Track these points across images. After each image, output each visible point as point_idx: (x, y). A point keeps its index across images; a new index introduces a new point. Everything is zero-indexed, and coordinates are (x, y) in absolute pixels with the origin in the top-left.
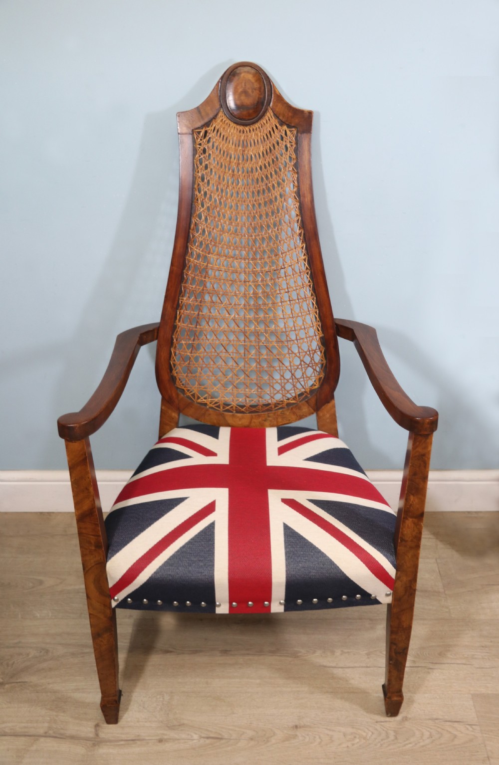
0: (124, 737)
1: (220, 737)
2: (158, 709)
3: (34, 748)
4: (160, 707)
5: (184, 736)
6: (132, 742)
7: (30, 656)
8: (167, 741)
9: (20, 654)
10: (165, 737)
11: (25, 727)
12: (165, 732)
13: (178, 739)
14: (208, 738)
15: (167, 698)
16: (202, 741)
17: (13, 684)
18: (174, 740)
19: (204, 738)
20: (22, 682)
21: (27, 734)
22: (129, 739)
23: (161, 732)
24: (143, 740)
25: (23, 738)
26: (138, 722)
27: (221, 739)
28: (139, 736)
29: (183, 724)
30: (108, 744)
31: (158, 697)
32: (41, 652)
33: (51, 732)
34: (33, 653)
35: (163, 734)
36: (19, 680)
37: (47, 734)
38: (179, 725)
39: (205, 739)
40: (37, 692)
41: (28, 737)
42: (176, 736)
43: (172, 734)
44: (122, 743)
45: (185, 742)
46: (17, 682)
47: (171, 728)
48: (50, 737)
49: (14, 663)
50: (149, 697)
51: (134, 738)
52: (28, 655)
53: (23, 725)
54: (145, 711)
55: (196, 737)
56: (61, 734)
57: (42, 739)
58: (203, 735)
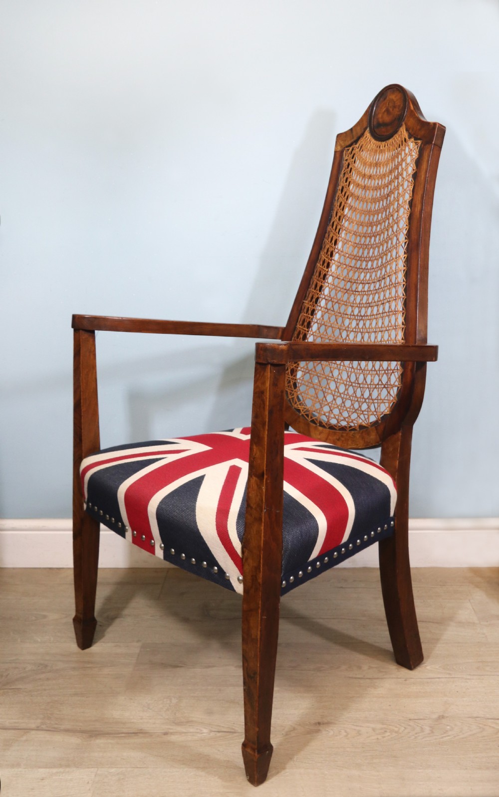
0: (125, 730)
1: (233, 731)
2: (164, 709)
3: (24, 738)
4: (166, 708)
5: (192, 730)
6: (133, 735)
7: (27, 670)
8: (172, 733)
9: (15, 668)
10: (172, 731)
11: (15, 723)
12: (171, 727)
13: (186, 733)
14: (219, 732)
15: (174, 701)
16: (212, 734)
17: (5, 690)
18: (181, 733)
19: (214, 732)
20: (16, 689)
21: (17, 728)
22: (130, 732)
23: (167, 727)
24: (147, 733)
25: (13, 731)
26: (141, 719)
27: (235, 732)
28: (141, 730)
29: (192, 721)
30: (107, 736)
31: (165, 700)
32: (39, 666)
33: (44, 727)
34: (29, 667)
35: (170, 729)
36: (13, 687)
37: (40, 728)
38: (187, 722)
39: (216, 733)
40: (32, 696)
41: (19, 730)
42: (184, 731)
43: (179, 729)
44: (123, 735)
45: (193, 735)
46: (10, 689)
47: (180, 724)
48: (43, 730)
49: (8, 674)
50: (155, 701)
51: (136, 732)
52: (25, 669)
53: (14, 721)
54: (150, 711)
55: (205, 731)
56: (54, 728)
57: (33, 732)
58: (214, 730)
